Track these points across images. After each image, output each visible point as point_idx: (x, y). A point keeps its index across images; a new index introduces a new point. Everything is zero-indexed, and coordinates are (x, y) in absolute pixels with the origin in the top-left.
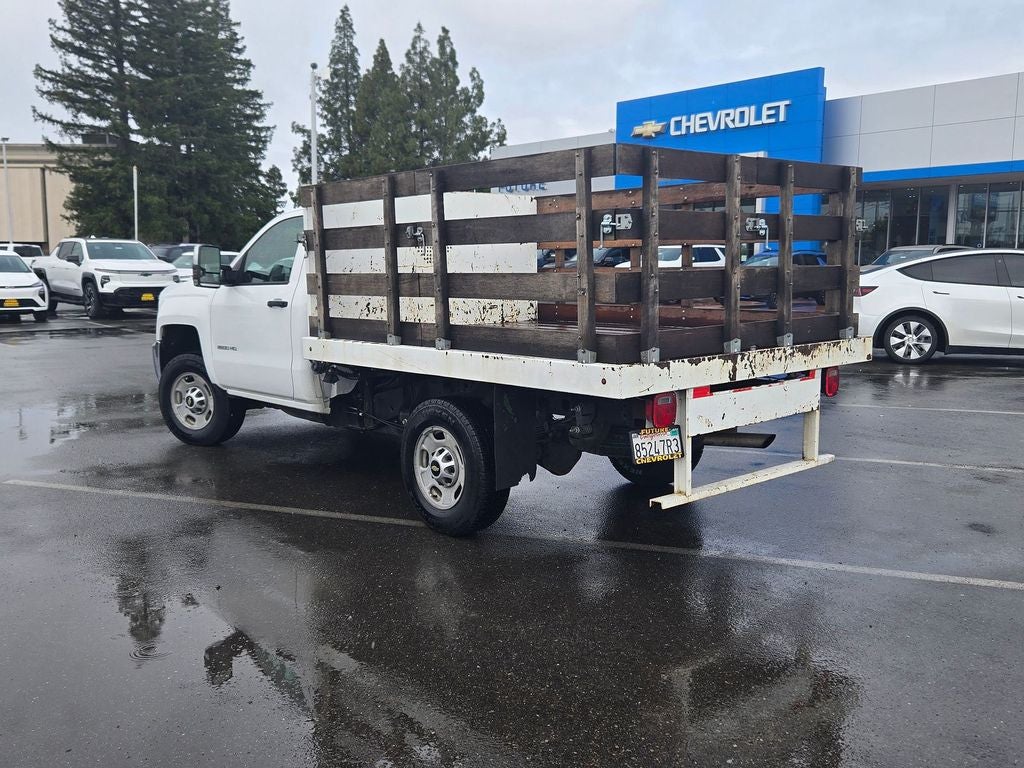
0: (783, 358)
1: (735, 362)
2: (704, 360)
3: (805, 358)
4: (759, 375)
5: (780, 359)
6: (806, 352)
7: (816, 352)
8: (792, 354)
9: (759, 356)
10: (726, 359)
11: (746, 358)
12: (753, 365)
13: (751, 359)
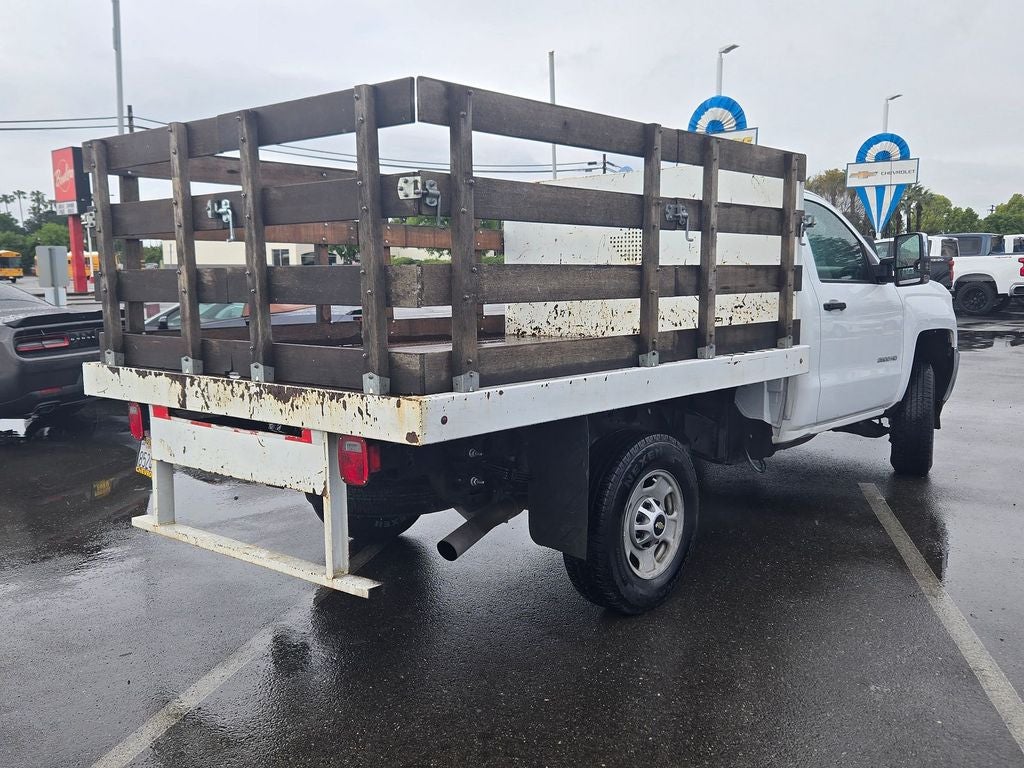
0: (247, 398)
1: (184, 386)
2: (150, 374)
3: (280, 405)
4: (215, 410)
5: (242, 396)
6: (281, 396)
7: (299, 401)
8: (259, 394)
9: (211, 384)
10: (174, 378)
11: (196, 383)
12: (206, 394)
13: (203, 386)
